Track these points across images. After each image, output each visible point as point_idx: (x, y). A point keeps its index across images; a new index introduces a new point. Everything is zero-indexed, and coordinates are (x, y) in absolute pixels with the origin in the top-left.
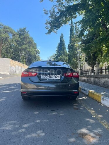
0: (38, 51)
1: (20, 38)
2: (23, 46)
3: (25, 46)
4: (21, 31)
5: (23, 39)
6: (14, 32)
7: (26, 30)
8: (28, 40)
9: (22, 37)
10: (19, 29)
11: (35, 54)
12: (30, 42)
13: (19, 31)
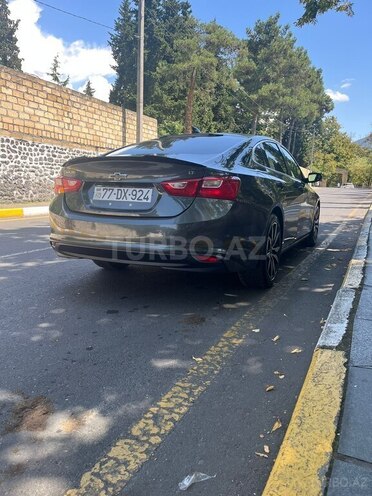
0: (329, 100)
1: (255, 60)
2: (265, 90)
3: (271, 86)
4: (259, 32)
5: (267, 60)
6: (233, 39)
7: (278, 24)
8: (283, 62)
9: (262, 53)
10: (252, 27)
11: (312, 114)
12: (292, 67)
13: (253, 33)
